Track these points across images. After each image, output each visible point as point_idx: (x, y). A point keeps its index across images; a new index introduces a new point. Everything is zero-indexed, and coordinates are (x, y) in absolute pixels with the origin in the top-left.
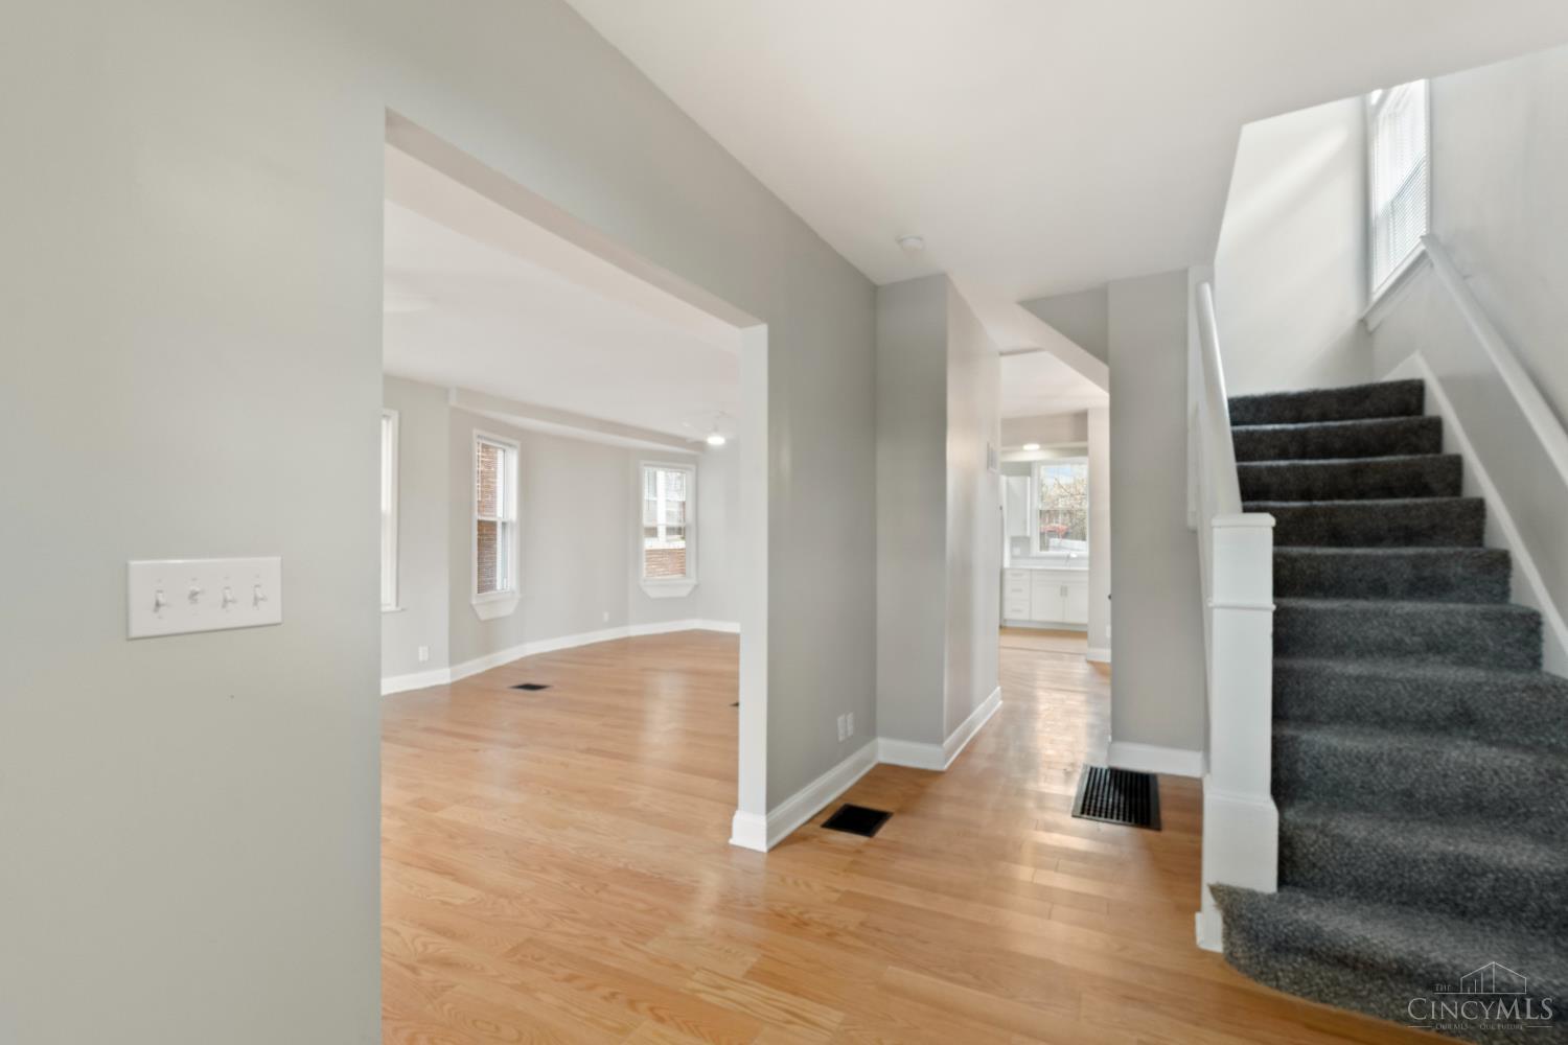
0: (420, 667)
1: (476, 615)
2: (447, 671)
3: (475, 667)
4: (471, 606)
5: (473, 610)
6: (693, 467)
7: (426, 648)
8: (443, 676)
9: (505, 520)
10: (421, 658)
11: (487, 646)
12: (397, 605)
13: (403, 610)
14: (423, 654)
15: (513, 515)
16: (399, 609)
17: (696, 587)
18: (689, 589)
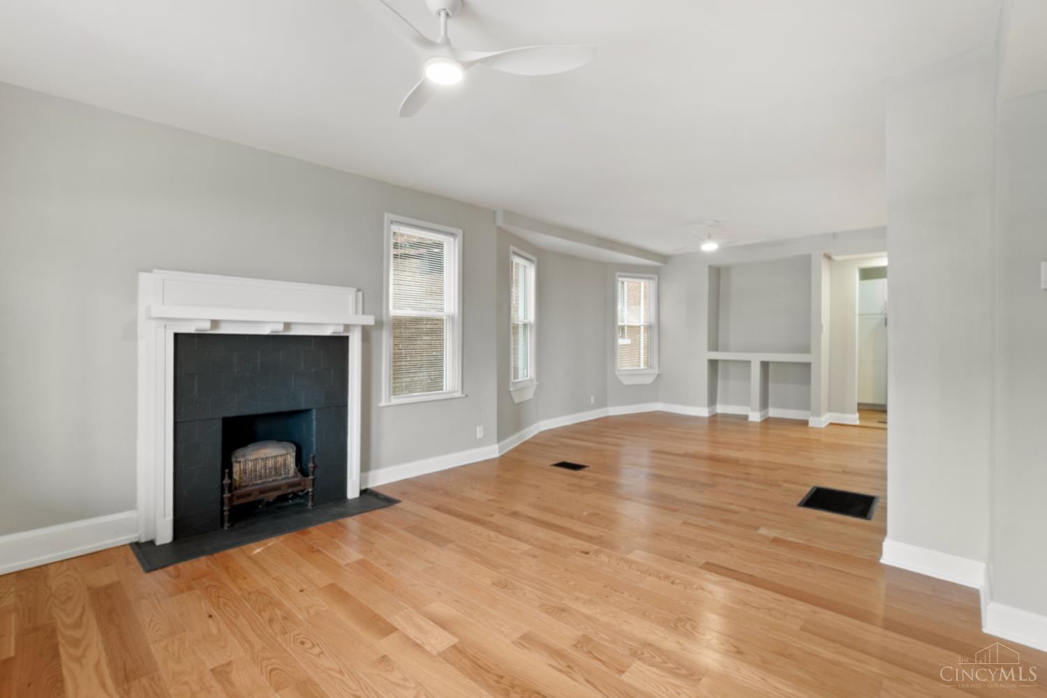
0: (478, 444)
1: (512, 399)
2: (496, 447)
3: (512, 442)
4: (509, 392)
5: (511, 396)
6: (656, 277)
7: (482, 428)
8: (492, 451)
9: (526, 321)
10: (478, 437)
11: (518, 425)
12: (462, 393)
13: (467, 396)
14: (480, 433)
15: (532, 317)
16: (464, 395)
17: (659, 375)
18: (653, 378)
